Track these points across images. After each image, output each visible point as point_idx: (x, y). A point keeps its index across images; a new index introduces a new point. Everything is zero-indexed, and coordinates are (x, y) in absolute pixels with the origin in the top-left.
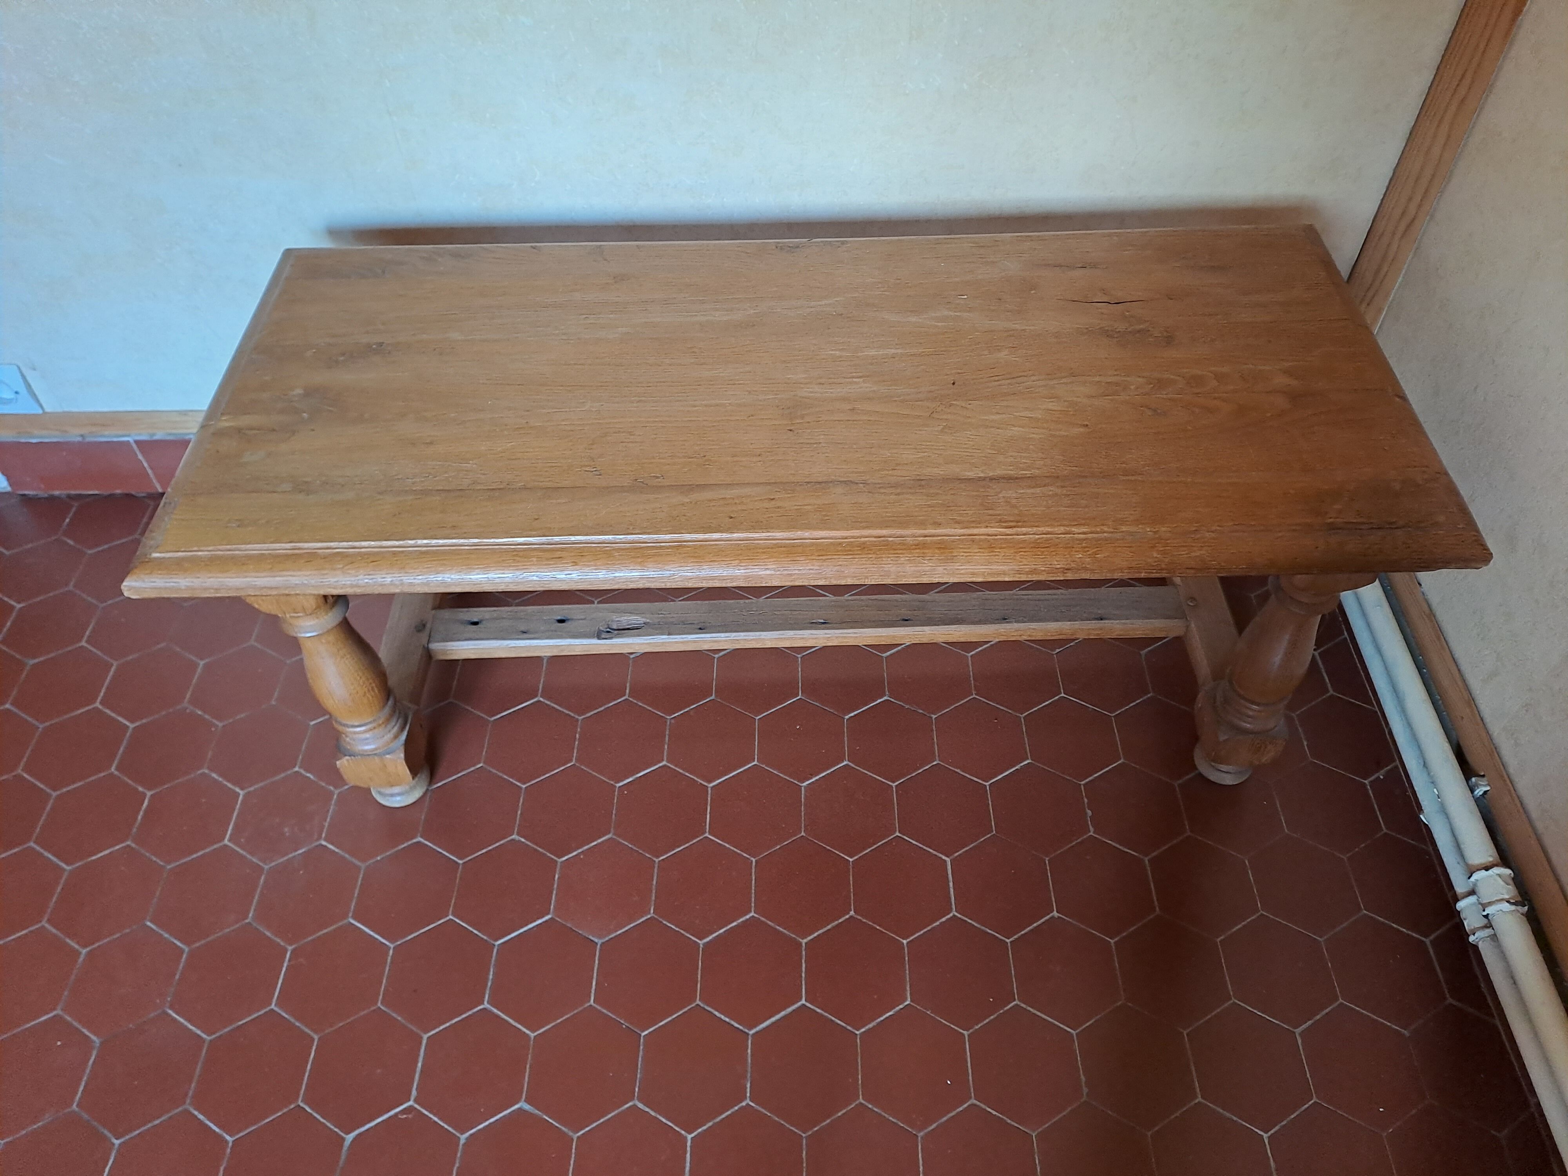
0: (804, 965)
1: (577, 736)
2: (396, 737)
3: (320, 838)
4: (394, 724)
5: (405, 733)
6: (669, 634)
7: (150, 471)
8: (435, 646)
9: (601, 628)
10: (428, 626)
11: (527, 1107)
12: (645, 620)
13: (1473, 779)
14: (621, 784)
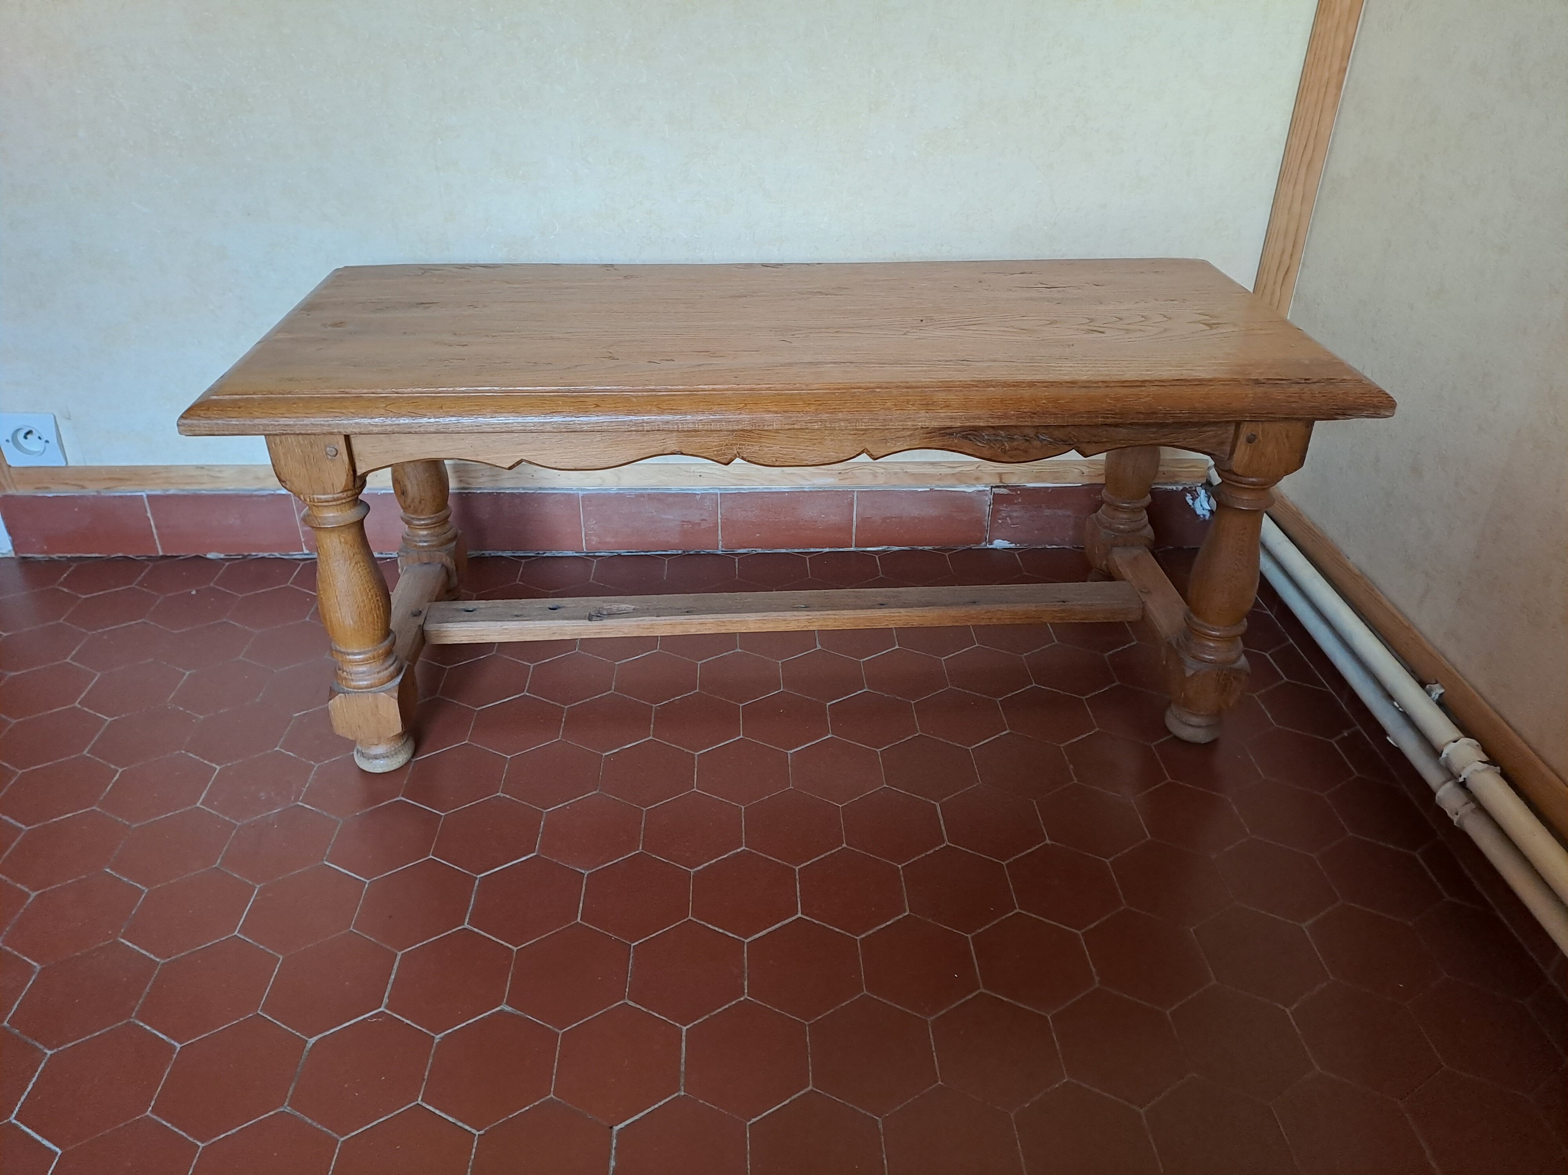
0: (798, 886)
1: (563, 719)
2: (392, 677)
3: (297, 799)
4: (391, 662)
5: (400, 677)
6: (658, 616)
7: (154, 531)
8: (431, 627)
9: (592, 613)
10: (424, 613)
11: (508, 1009)
12: (633, 607)
13: (1428, 686)
14: (607, 754)
